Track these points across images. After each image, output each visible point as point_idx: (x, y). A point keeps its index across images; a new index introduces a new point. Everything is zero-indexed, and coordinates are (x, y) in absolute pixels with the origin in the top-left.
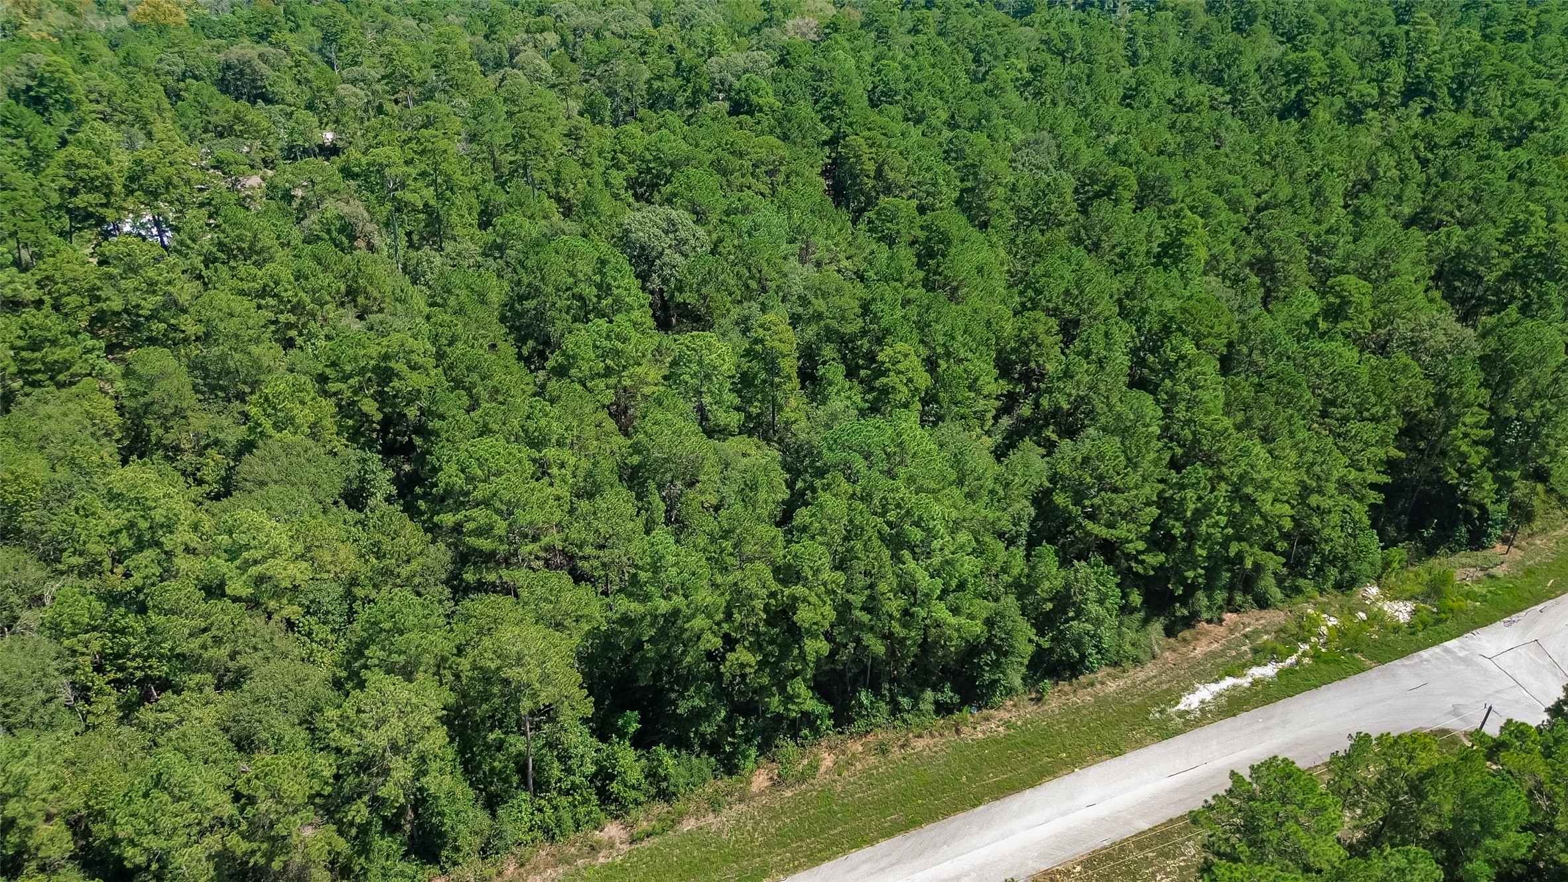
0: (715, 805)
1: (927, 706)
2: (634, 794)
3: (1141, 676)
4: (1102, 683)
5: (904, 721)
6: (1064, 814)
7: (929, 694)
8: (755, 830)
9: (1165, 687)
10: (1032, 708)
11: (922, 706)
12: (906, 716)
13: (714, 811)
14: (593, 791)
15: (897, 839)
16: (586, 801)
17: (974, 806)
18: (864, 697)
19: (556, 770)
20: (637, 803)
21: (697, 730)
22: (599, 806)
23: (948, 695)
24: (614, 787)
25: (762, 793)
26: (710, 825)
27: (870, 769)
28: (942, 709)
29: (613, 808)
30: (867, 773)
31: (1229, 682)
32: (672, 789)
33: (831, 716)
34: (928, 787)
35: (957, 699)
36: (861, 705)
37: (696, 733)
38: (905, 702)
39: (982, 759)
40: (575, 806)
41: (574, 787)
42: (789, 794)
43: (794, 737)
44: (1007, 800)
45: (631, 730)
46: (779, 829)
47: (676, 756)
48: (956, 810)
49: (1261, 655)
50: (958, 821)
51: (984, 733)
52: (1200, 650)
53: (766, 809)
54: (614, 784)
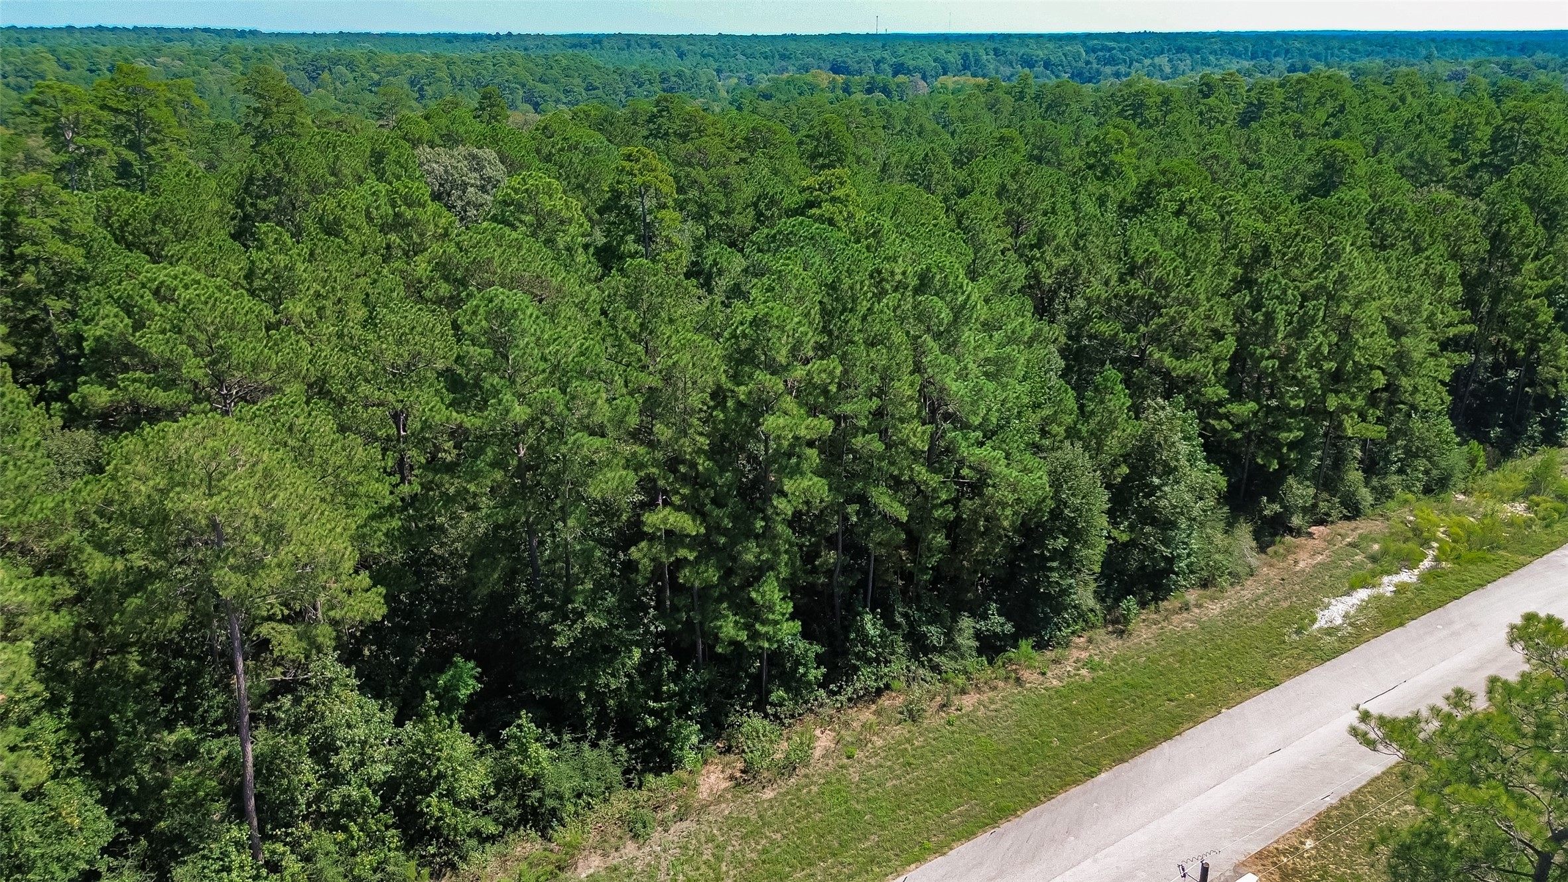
0: (635, 829)
1: (966, 641)
2: (472, 820)
3: (1247, 594)
4: (1200, 606)
5: (935, 668)
6: (1241, 768)
7: (966, 623)
8: (719, 859)
9: (1285, 604)
10: (1114, 643)
11: (959, 640)
12: (936, 659)
13: (636, 836)
14: (389, 818)
15: (984, 839)
16: (376, 841)
17: (1091, 775)
18: (871, 626)
19: (307, 772)
20: (484, 839)
21: (591, 684)
22: (406, 849)
23: (997, 622)
24: (433, 804)
25: (719, 799)
26: (632, 861)
27: (899, 743)
28: (990, 647)
29: (432, 850)
30: (896, 750)
31: (1362, 594)
32: (550, 803)
33: (820, 660)
34: (1003, 758)
35: (1009, 628)
36: (866, 641)
37: (589, 691)
38: (934, 633)
39: (1073, 713)
40: (353, 854)
41: (350, 809)
42: (769, 794)
43: (759, 707)
44: (1139, 759)
45: (463, 693)
46: (765, 851)
47: (552, 746)
48: (1065, 786)
49: (1384, 562)
50: (1073, 799)
51: (1060, 679)
52: (1304, 562)
53: (731, 824)
54: (433, 799)
